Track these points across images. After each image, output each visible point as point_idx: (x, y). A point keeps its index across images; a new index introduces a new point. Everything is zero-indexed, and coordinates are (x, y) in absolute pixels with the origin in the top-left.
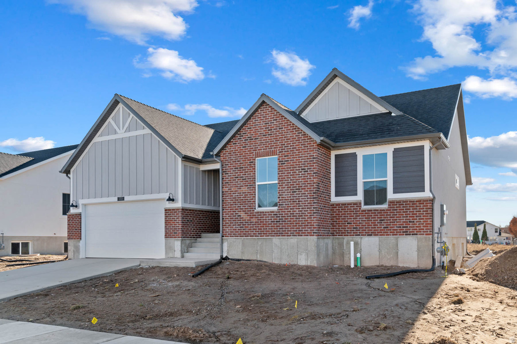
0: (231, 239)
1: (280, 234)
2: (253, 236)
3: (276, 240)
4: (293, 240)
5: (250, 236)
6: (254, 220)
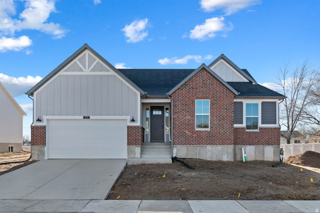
0: (179, 147)
2: (194, 145)
3: (209, 147)
4: (220, 147)
6: (195, 135)
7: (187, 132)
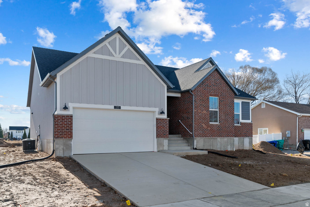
0: (198, 138)
1: (221, 136)
2: (209, 137)
3: (219, 139)
4: (226, 139)
5: (208, 137)
6: (209, 128)
7: (204, 125)
